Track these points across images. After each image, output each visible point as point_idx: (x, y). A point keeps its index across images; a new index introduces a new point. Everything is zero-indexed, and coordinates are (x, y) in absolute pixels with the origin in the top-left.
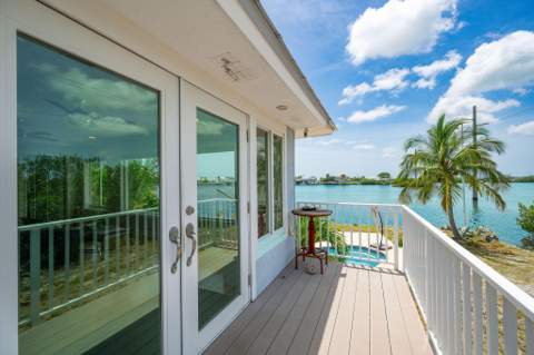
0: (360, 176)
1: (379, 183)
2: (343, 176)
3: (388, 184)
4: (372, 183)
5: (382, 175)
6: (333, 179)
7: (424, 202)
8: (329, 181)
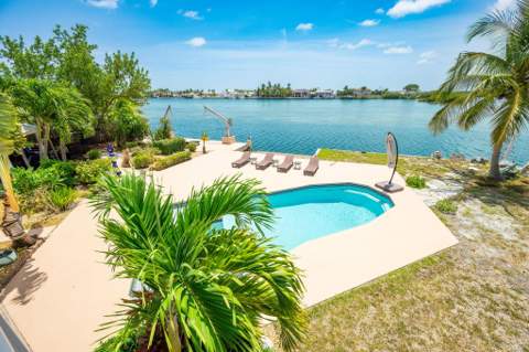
0: (383, 89)
1: (403, 98)
2: (364, 88)
3: (413, 98)
4: (395, 97)
5: (408, 88)
6: (350, 92)
7: (467, 127)
8: (346, 95)
